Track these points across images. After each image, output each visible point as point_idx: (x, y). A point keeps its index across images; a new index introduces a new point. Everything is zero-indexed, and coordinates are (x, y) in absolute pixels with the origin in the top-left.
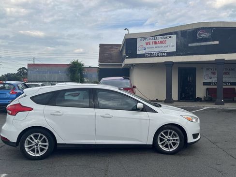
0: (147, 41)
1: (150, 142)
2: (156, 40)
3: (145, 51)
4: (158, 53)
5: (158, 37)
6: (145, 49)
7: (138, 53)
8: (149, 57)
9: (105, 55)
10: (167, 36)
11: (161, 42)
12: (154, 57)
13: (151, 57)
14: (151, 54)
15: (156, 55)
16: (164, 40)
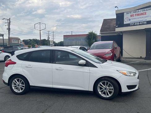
0: (131, 14)
1: (91, 89)
2: (138, 13)
3: (130, 21)
4: (140, 23)
5: (140, 10)
6: (130, 20)
7: (125, 23)
8: (133, 26)
9: (106, 26)
10: (147, 9)
11: (142, 14)
12: (136, 25)
13: (134, 25)
14: (134, 23)
15: (138, 24)
16: (145, 12)
